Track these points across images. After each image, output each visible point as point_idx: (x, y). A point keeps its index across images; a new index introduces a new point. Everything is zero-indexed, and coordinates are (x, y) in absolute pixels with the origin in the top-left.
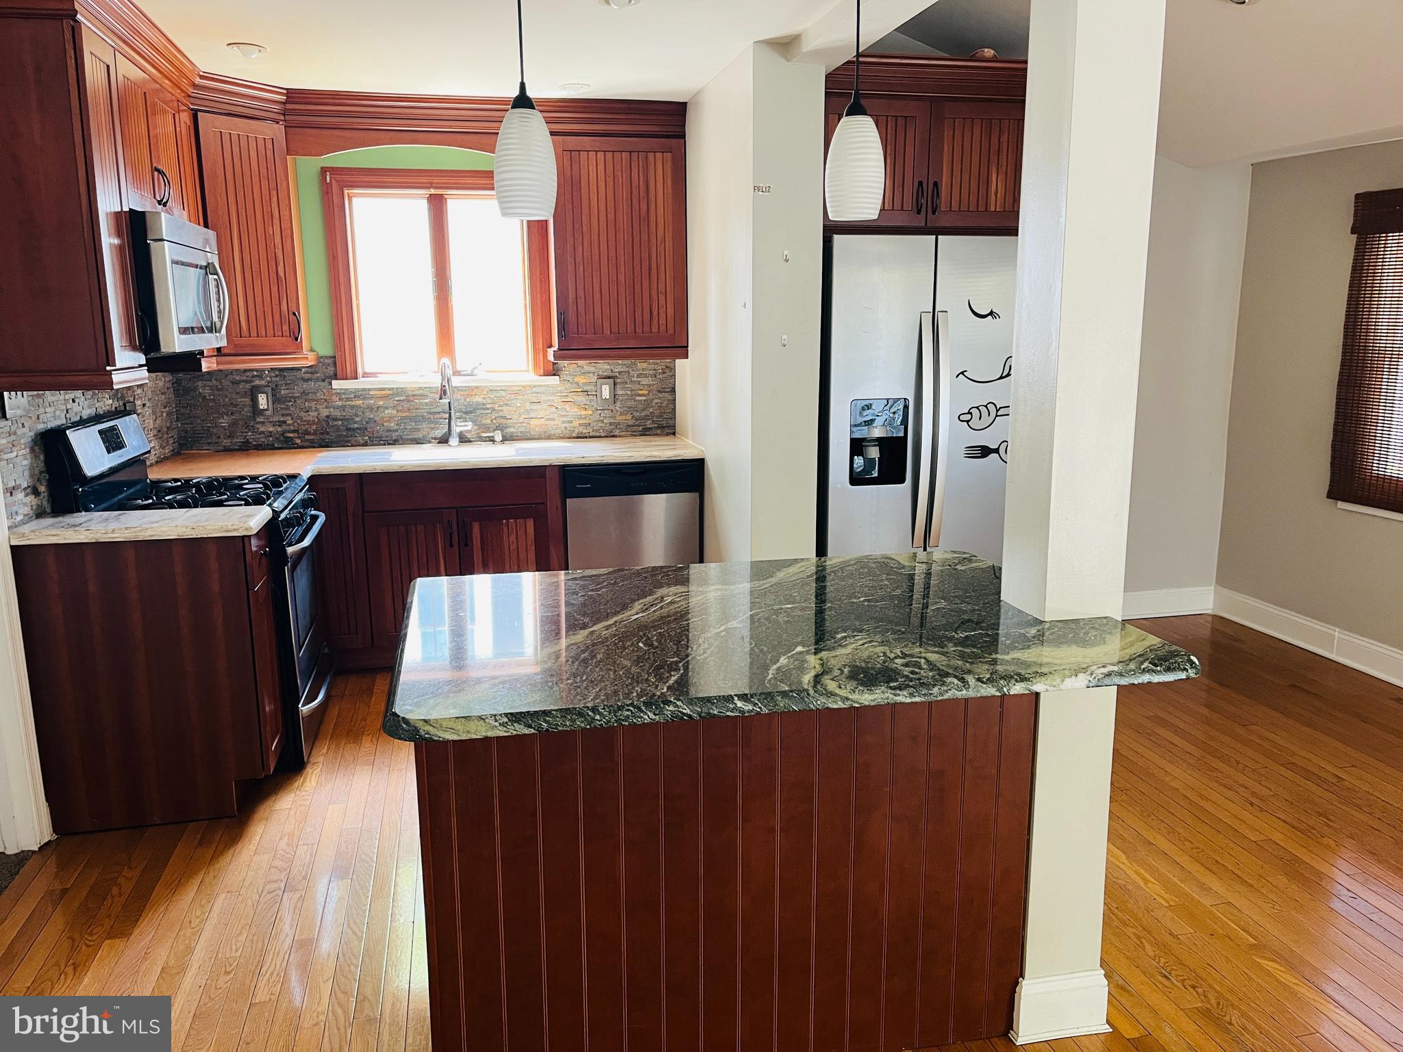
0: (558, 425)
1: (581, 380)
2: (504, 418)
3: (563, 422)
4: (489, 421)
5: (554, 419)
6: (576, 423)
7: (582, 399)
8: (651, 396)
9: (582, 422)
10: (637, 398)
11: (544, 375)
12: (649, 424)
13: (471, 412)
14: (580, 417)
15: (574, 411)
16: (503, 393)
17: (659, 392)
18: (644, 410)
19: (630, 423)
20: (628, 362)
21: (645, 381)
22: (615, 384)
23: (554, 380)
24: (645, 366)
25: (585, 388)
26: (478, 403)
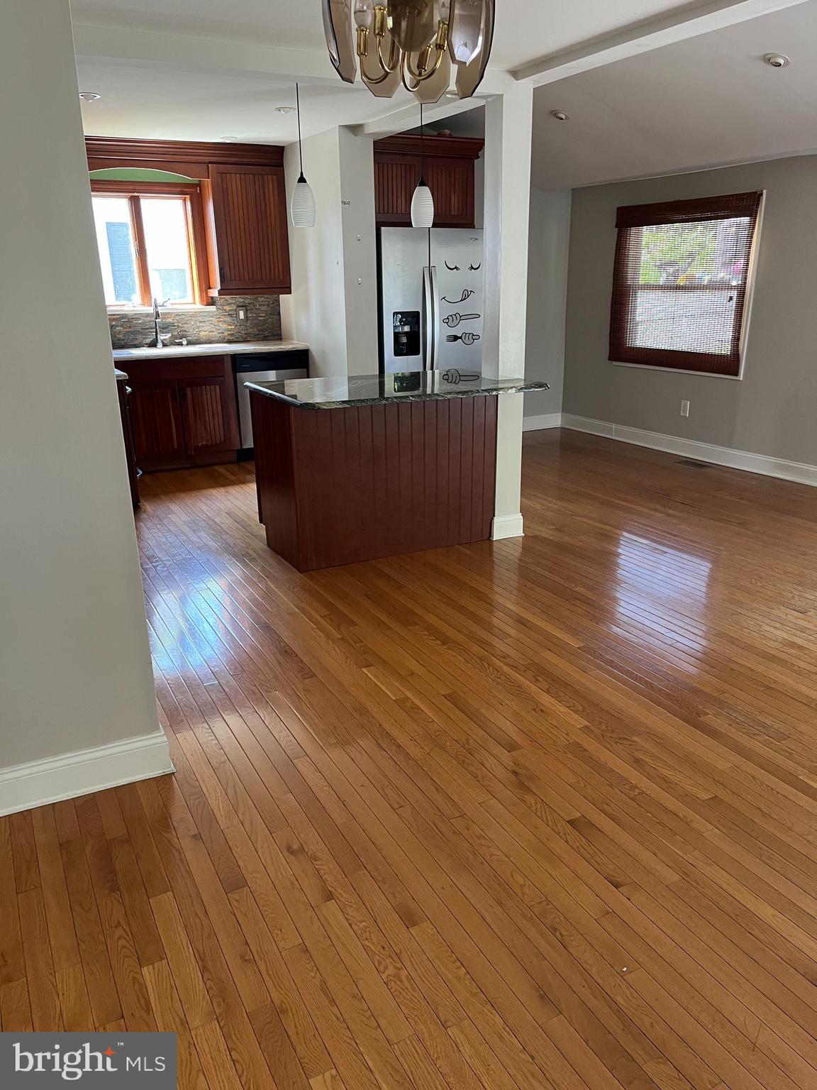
0: (216, 335)
1: (227, 308)
2: (185, 331)
3: (219, 333)
4: (176, 333)
5: (213, 332)
6: (226, 334)
7: (228, 319)
8: (267, 317)
9: (230, 333)
10: (260, 318)
11: (207, 305)
12: (266, 333)
13: (166, 328)
14: (228, 330)
15: (224, 326)
16: (184, 317)
17: (272, 314)
18: (263, 325)
19: (256, 333)
20: (253, 297)
21: (263, 308)
22: (247, 310)
23: (213, 308)
24: (263, 299)
25: (230, 313)
26: (170, 323)
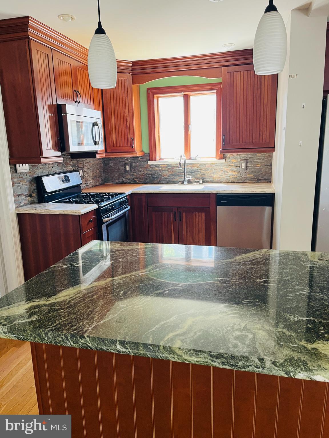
0: (224, 178)
1: (234, 161)
2: (205, 175)
3: (226, 177)
4: (199, 176)
5: (223, 176)
6: (231, 177)
7: (234, 168)
8: (262, 167)
9: (234, 177)
10: (256, 168)
11: (220, 159)
12: (260, 178)
13: (193, 173)
14: (233, 175)
15: (230, 172)
16: (204, 166)
17: (265, 165)
18: (258, 172)
19: (252, 177)
20: (252, 154)
21: (259, 161)
22: (247, 162)
23: (223, 161)
24: (260, 155)
25: (236, 164)
26: (196, 169)
